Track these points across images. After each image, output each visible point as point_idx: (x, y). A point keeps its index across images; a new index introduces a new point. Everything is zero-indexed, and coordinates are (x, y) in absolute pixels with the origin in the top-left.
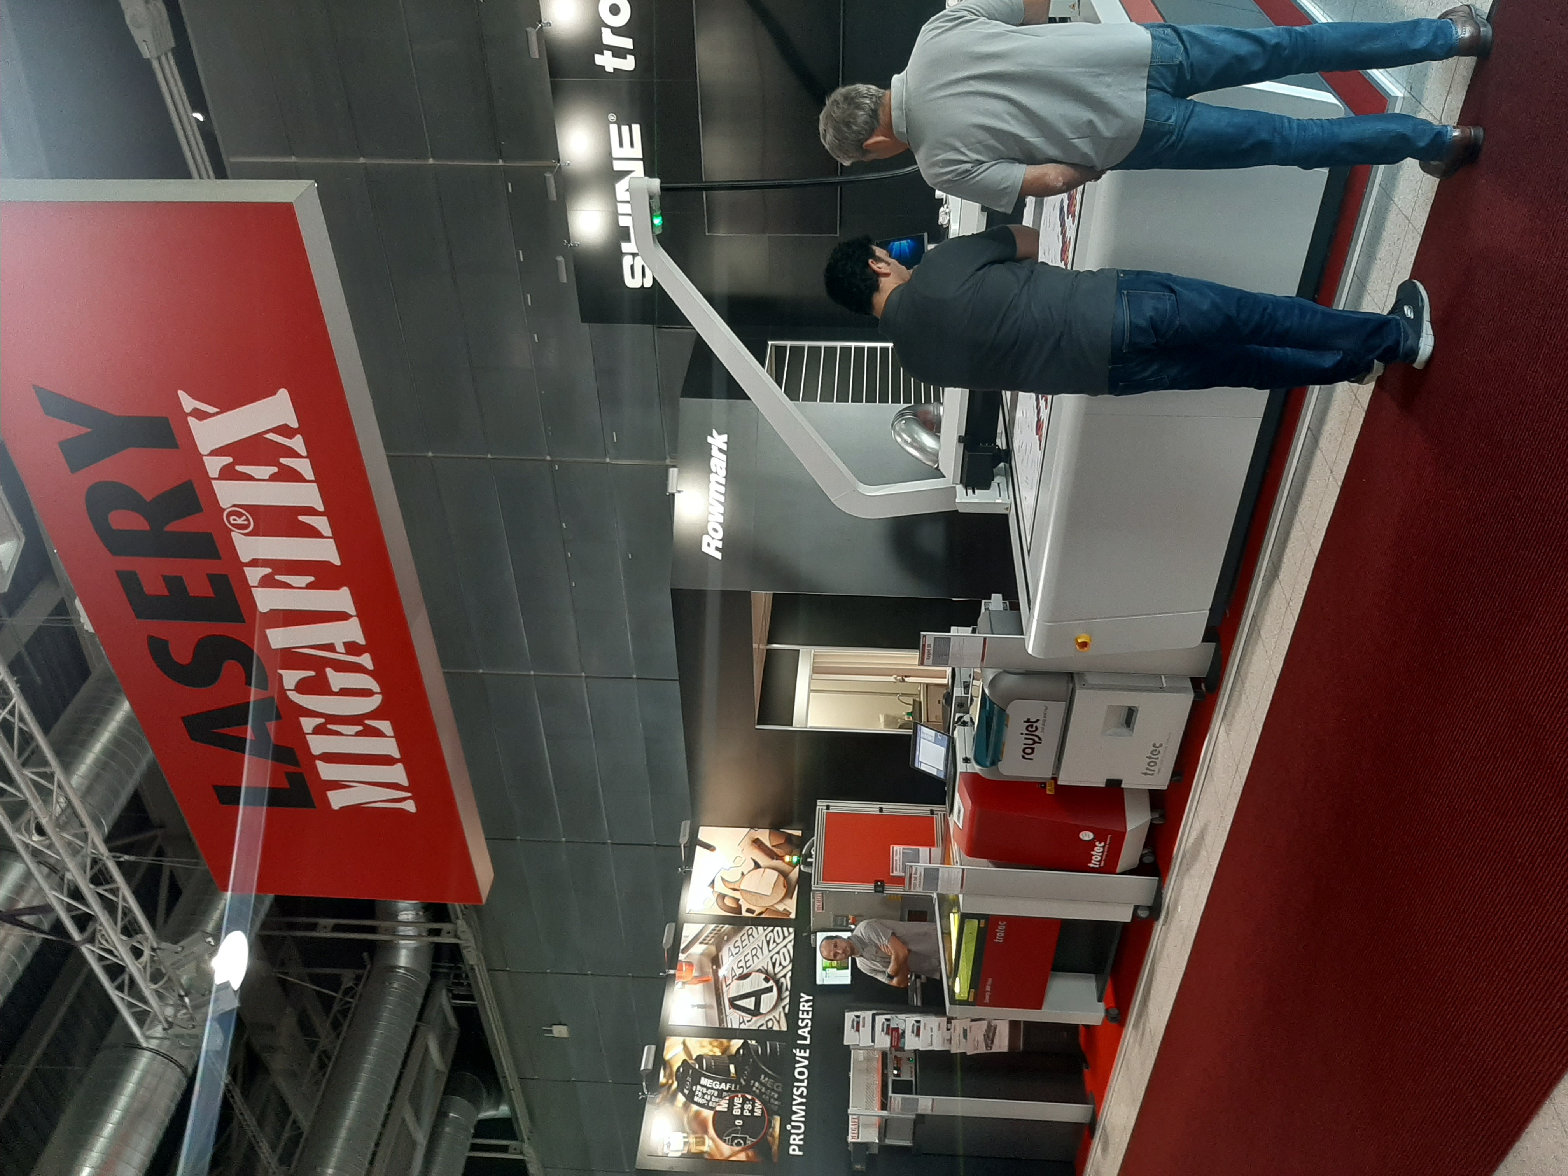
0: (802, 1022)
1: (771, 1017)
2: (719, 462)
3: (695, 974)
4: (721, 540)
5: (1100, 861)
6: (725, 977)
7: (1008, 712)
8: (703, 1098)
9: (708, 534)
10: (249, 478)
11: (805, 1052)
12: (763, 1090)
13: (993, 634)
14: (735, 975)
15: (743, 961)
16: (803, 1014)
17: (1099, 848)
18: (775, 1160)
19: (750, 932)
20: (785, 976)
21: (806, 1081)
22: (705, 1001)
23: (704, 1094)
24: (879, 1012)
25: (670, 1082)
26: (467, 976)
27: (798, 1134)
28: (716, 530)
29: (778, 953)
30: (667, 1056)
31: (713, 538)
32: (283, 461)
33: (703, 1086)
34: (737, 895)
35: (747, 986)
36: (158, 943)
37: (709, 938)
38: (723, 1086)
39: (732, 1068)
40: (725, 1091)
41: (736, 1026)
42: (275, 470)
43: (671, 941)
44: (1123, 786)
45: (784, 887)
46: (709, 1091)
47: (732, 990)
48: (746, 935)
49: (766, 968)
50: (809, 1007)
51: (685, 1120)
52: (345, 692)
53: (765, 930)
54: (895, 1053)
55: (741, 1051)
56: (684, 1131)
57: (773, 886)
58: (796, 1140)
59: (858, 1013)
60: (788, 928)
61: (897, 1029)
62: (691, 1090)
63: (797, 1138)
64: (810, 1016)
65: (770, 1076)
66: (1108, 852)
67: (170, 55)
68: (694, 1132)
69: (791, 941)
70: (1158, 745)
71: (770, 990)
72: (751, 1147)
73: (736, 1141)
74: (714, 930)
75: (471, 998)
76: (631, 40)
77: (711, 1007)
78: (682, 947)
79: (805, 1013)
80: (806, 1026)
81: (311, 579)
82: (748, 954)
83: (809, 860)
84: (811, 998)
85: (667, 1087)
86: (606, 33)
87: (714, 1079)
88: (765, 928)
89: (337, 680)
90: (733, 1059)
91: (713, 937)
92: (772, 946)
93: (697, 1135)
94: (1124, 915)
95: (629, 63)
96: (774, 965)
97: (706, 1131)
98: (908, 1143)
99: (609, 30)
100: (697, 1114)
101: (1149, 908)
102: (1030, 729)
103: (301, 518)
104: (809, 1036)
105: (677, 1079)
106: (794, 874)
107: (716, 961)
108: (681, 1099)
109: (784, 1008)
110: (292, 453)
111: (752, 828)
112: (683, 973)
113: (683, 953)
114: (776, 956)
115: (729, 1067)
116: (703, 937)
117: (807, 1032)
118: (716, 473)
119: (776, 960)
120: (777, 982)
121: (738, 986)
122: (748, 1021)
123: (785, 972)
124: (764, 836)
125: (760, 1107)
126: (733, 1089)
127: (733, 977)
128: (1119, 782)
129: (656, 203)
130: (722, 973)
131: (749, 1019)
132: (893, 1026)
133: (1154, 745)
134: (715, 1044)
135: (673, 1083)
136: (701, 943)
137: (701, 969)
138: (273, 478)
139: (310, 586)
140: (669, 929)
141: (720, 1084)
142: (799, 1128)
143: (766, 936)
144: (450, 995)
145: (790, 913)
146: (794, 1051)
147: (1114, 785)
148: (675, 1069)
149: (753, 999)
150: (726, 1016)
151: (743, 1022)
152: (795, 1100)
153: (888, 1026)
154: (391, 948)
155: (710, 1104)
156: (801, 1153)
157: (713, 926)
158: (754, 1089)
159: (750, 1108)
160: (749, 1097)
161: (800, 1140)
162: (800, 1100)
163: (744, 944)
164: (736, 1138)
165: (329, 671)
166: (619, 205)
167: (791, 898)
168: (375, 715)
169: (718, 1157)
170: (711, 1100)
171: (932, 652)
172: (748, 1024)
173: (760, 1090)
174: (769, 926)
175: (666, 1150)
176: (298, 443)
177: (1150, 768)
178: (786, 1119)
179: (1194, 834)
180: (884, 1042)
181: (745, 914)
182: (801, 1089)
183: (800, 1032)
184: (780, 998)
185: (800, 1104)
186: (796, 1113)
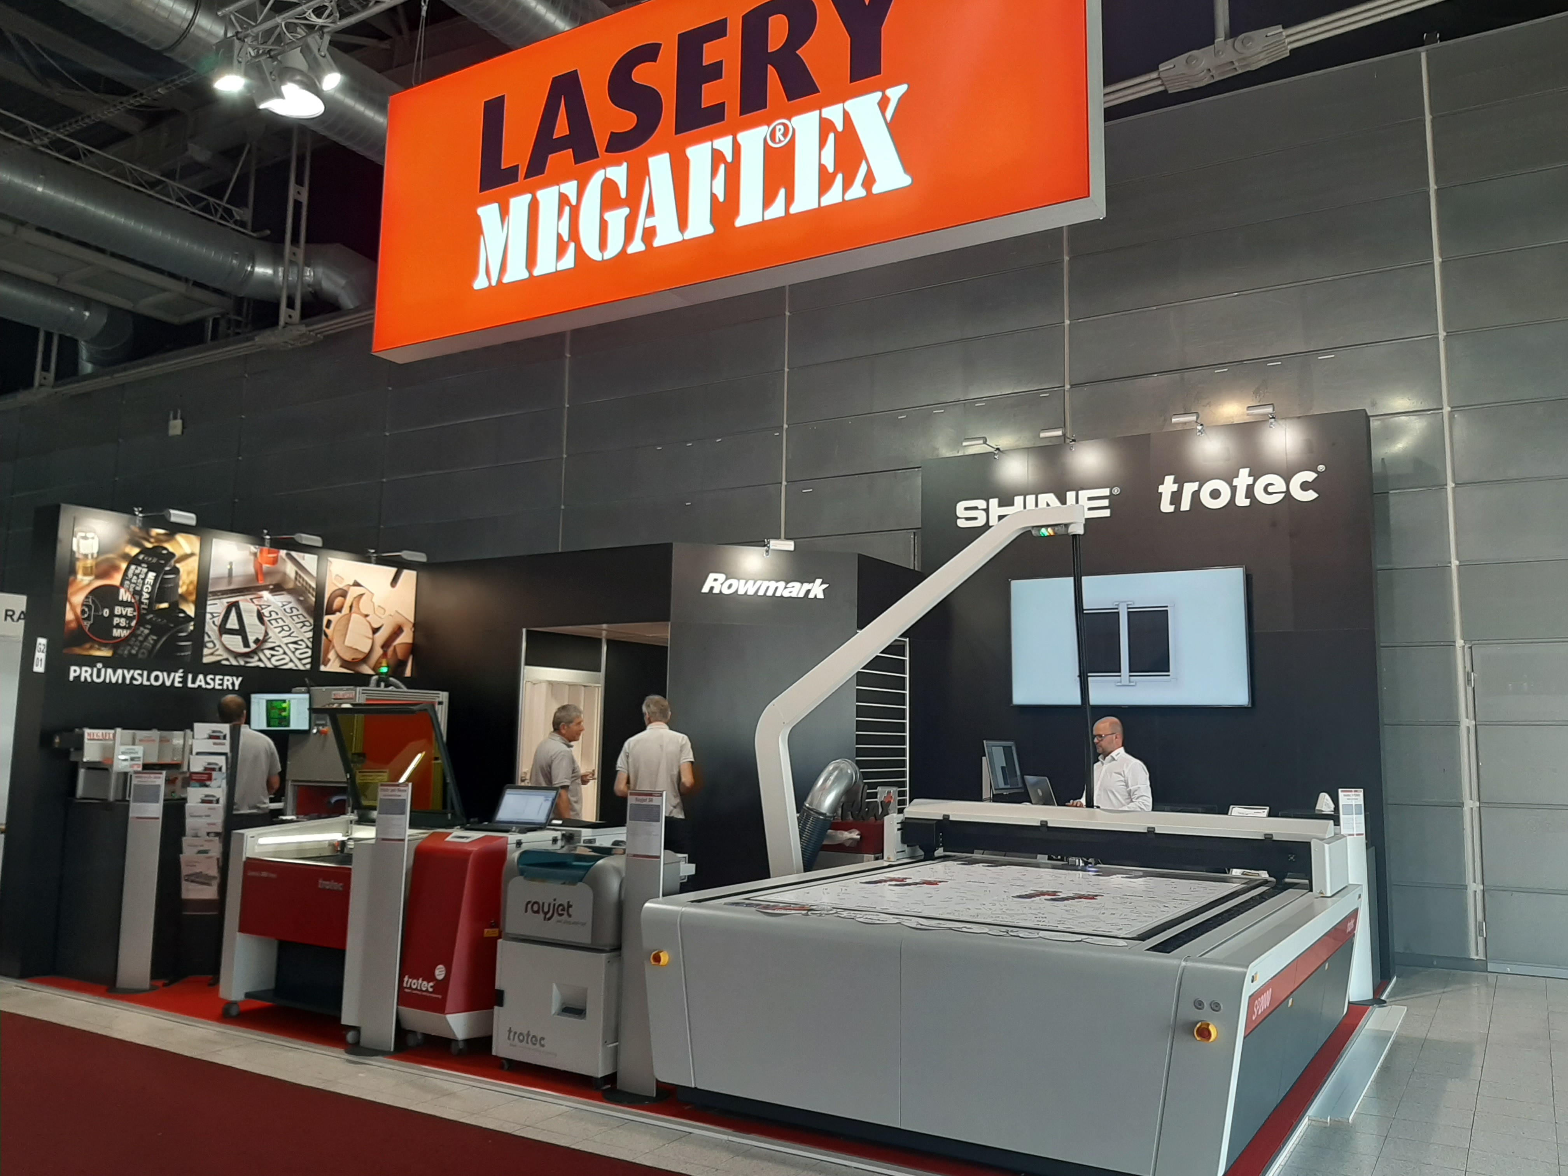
0: (211, 679)
1: (218, 646)
2: (796, 590)
3: (265, 566)
4: (721, 591)
5: (410, 988)
6: (261, 597)
7: (580, 884)
8: (134, 575)
9: (727, 579)
10: (822, 143)
11: (179, 682)
12: (140, 638)
13: (664, 864)
14: (262, 609)
15: (277, 617)
16: (220, 680)
17: (427, 986)
18: (65, 651)
19: (307, 623)
20: (260, 660)
21: (148, 683)
22: (237, 576)
23: (138, 575)
24: (230, 760)
25: (152, 540)
26: (238, 334)
27: (91, 675)
28: (730, 586)
29: (285, 653)
30: (180, 538)
31: (722, 584)
32: (839, 178)
33: (146, 574)
34: (345, 610)
35: (251, 620)
36: (328, 32)
37: (301, 580)
38: (146, 596)
39: (165, 605)
40: (140, 598)
41: (209, 609)
42: (831, 169)
43: (304, 542)
44: (496, 1008)
45: (353, 659)
46: (140, 581)
47: (247, 605)
48: (305, 620)
49: (270, 640)
50: (227, 686)
51: (111, 555)
52: (604, 226)
53: (308, 639)
54: (180, 777)
55: (182, 615)
56: (99, 553)
57: (354, 647)
58: (86, 673)
59: (228, 737)
60: (311, 663)
61: (210, 779)
62: (143, 561)
63: (88, 675)
64: (217, 687)
65: (154, 645)
66: (422, 995)
67: (1161, 88)
68: (97, 565)
69: (296, 666)
70: (542, 1042)
71: (246, 644)
72: (80, 626)
73: (86, 610)
74: (310, 586)
75: (214, 337)
76: (1187, 508)
77: (230, 583)
78: (294, 554)
79: (220, 682)
80: (207, 683)
81: (721, 198)
82: (284, 622)
83: (383, 684)
84: (237, 688)
85: (146, 536)
86: (1194, 486)
87: (153, 586)
88: (311, 640)
89: (617, 218)
90: (175, 607)
91: (303, 585)
92: (292, 646)
93: (94, 567)
94: (348, 1017)
95: (1166, 507)
96: (272, 649)
97: (98, 577)
98: (80, 792)
99: (1196, 489)
100: (116, 568)
101: (357, 1043)
102: (561, 908)
103: (782, 192)
104: (196, 686)
105: (154, 547)
106: (366, 670)
107: (278, 589)
108: (134, 551)
109: (227, 660)
110: (847, 185)
111: (414, 625)
112: (267, 554)
113: (288, 554)
114: (281, 651)
115: (166, 602)
116: (303, 575)
117: (200, 684)
118: (786, 588)
119: (278, 651)
120: (254, 652)
121: (250, 611)
122: (214, 622)
123: (266, 660)
124: (406, 637)
125: (122, 635)
126: (143, 606)
127: (260, 606)
128: (501, 1004)
129: (1061, 531)
130: (266, 594)
131: (216, 623)
132: (215, 774)
133: (542, 1039)
134: (191, 587)
135: (151, 543)
136: (297, 573)
137: (268, 574)
138: (822, 168)
139: (714, 197)
140: (316, 541)
141: (147, 593)
142: (98, 676)
143: (302, 640)
144: (218, 316)
145: (325, 665)
146: (181, 671)
147: (498, 998)
148: (166, 545)
149: (237, 627)
150: (220, 599)
151: (214, 617)
152: (129, 672)
153: (214, 769)
154: (276, 258)
155: (127, 582)
156: (71, 678)
157: (314, 585)
158: (142, 629)
159: (121, 625)
160: (133, 623)
161: (86, 678)
162: (128, 677)
163: (294, 618)
164: (90, 610)
165: (626, 211)
166: (1033, 497)
167: (341, 666)
168: (580, 252)
169: (70, 591)
170: (131, 582)
171: (644, 803)
172: (211, 621)
173: (140, 635)
174: (313, 643)
175: (80, 534)
176: (857, 191)
177: (517, 1035)
178: (108, 663)
179: (446, 1085)
180: (197, 765)
181: (326, 618)
182: (140, 678)
183: (201, 677)
184: (237, 655)
185: (124, 677)
186: (114, 672)
